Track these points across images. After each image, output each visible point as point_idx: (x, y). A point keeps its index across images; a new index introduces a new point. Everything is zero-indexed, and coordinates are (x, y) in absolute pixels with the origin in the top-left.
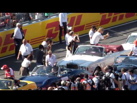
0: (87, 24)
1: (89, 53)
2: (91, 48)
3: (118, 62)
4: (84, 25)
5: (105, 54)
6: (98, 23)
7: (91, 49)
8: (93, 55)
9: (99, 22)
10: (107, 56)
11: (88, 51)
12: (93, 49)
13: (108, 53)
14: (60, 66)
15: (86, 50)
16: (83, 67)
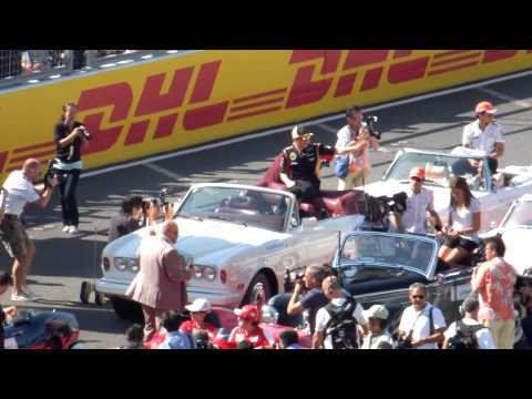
0: (236, 101)
1: (231, 215)
2: (242, 194)
3: (349, 256)
4: (225, 104)
5: (293, 220)
6: (281, 99)
7: (241, 200)
8: (246, 221)
9: (286, 96)
10: (301, 229)
11: (228, 209)
12: (249, 199)
13: (304, 220)
14: (116, 258)
15: (222, 204)
16: (208, 269)
